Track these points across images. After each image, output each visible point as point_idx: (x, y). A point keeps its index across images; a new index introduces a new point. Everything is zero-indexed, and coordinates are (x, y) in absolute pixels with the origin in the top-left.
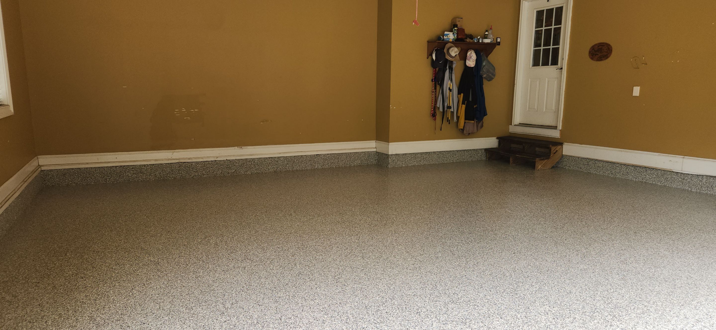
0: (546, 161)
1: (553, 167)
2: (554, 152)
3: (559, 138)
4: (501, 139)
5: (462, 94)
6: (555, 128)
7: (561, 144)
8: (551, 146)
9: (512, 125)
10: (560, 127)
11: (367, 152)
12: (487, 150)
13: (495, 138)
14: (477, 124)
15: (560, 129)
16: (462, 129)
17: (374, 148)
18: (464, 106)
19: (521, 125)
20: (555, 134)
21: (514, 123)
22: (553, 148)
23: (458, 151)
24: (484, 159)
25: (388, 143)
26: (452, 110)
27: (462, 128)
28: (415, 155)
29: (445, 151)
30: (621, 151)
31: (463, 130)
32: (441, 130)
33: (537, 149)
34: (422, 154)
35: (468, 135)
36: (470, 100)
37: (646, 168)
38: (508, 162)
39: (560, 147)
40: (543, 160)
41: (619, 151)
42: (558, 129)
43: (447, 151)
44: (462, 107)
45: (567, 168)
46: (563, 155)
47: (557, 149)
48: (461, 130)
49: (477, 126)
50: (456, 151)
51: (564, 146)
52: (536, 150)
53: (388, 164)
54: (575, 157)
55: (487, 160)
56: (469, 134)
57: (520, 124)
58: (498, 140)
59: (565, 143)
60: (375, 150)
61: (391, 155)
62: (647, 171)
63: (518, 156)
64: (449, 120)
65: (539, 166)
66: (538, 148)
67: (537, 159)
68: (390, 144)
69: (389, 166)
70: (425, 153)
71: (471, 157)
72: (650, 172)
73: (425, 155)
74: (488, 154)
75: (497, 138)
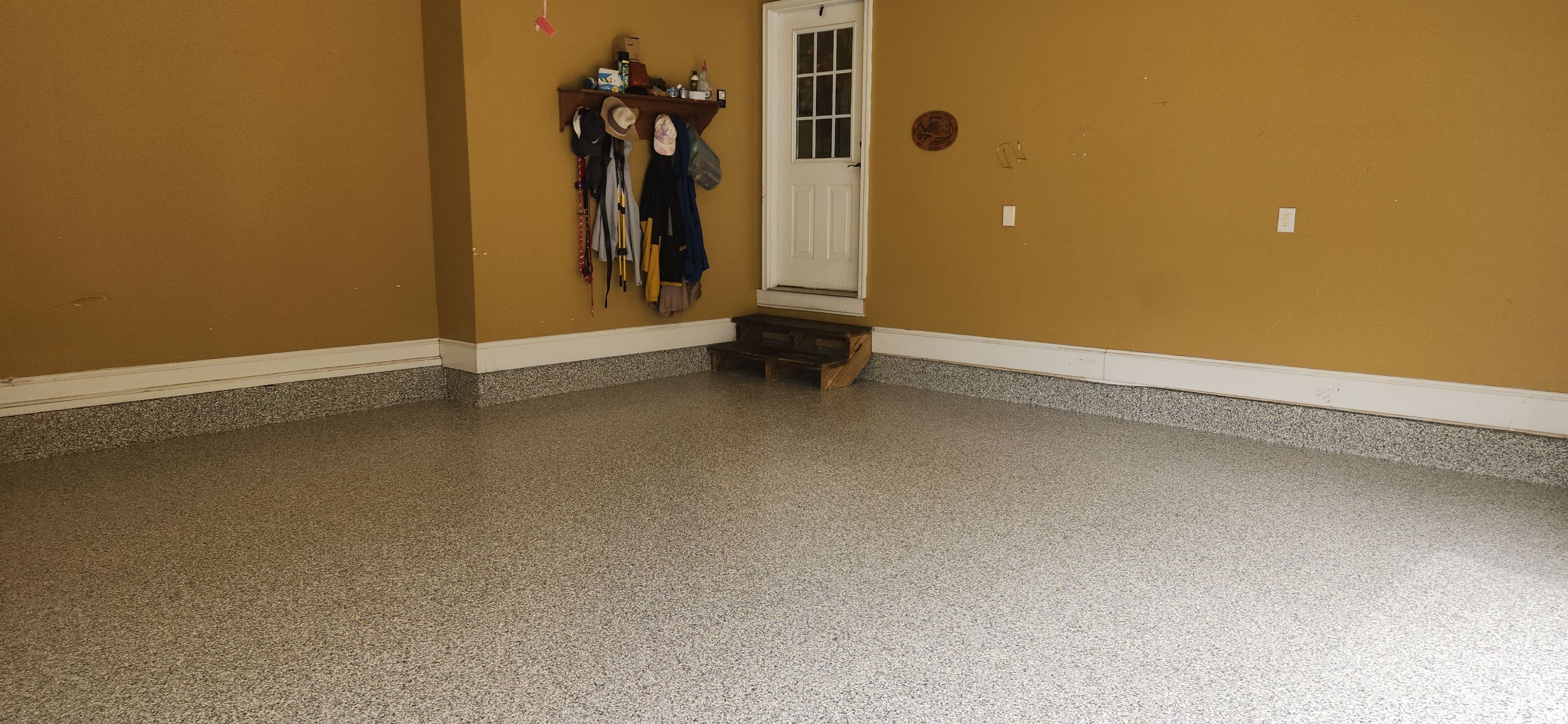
0: (841, 368)
1: (855, 382)
2: (856, 347)
3: (864, 316)
4: (741, 323)
5: (650, 220)
6: (853, 294)
7: (868, 330)
8: (849, 335)
9: (761, 289)
10: (863, 293)
11: (417, 369)
12: (713, 349)
13: (728, 320)
14: (687, 290)
15: (864, 298)
16: (654, 303)
17: (435, 358)
18: (656, 248)
19: (781, 288)
20: (854, 308)
21: (766, 285)
22: (854, 341)
23: (647, 354)
24: (708, 368)
25: (474, 345)
26: (630, 259)
27: (656, 300)
28: (545, 371)
29: (618, 357)
30: (988, 342)
31: (657, 305)
32: (606, 307)
33: (819, 342)
34: (562, 366)
35: (670, 316)
36: (670, 233)
37: (1035, 375)
38: (762, 373)
39: (867, 335)
40: (836, 366)
41: (984, 342)
42: (859, 297)
43: (622, 356)
44: (651, 249)
45: (882, 381)
46: (872, 353)
47: (861, 342)
48: (652, 305)
49: (689, 294)
50: (645, 354)
51: (873, 333)
52: (817, 344)
53: (478, 397)
54: (896, 357)
55: (715, 370)
56: (672, 313)
57: (778, 286)
58: (734, 325)
59: (875, 328)
60: (438, 362)
61: (484, 375)
62: (1038, 382)
63: (782, 361)
64: (625, 282)
65: (828, 381)
66: (819, 340)
67: (824, 365)
68: (479, 345)
69: (481, 403)
70: (571, 363)
71: (679, 366)
72: (1043, 384)
73: (572, 368)
74: (715, 359)
75: (734, 320)
